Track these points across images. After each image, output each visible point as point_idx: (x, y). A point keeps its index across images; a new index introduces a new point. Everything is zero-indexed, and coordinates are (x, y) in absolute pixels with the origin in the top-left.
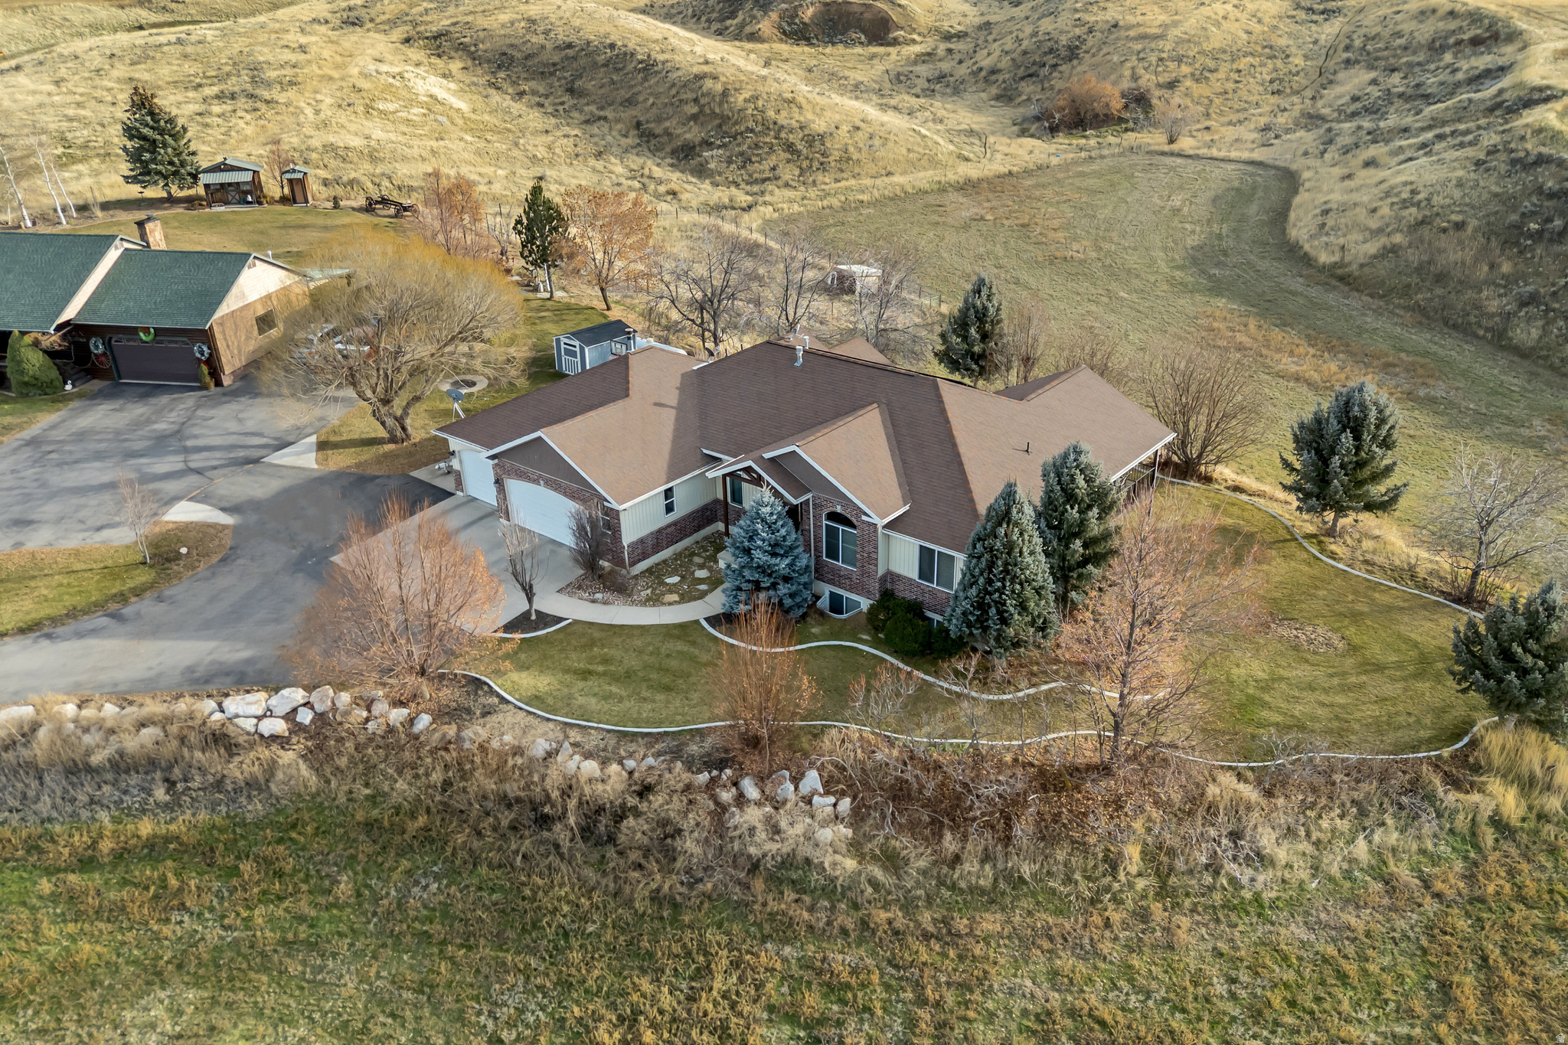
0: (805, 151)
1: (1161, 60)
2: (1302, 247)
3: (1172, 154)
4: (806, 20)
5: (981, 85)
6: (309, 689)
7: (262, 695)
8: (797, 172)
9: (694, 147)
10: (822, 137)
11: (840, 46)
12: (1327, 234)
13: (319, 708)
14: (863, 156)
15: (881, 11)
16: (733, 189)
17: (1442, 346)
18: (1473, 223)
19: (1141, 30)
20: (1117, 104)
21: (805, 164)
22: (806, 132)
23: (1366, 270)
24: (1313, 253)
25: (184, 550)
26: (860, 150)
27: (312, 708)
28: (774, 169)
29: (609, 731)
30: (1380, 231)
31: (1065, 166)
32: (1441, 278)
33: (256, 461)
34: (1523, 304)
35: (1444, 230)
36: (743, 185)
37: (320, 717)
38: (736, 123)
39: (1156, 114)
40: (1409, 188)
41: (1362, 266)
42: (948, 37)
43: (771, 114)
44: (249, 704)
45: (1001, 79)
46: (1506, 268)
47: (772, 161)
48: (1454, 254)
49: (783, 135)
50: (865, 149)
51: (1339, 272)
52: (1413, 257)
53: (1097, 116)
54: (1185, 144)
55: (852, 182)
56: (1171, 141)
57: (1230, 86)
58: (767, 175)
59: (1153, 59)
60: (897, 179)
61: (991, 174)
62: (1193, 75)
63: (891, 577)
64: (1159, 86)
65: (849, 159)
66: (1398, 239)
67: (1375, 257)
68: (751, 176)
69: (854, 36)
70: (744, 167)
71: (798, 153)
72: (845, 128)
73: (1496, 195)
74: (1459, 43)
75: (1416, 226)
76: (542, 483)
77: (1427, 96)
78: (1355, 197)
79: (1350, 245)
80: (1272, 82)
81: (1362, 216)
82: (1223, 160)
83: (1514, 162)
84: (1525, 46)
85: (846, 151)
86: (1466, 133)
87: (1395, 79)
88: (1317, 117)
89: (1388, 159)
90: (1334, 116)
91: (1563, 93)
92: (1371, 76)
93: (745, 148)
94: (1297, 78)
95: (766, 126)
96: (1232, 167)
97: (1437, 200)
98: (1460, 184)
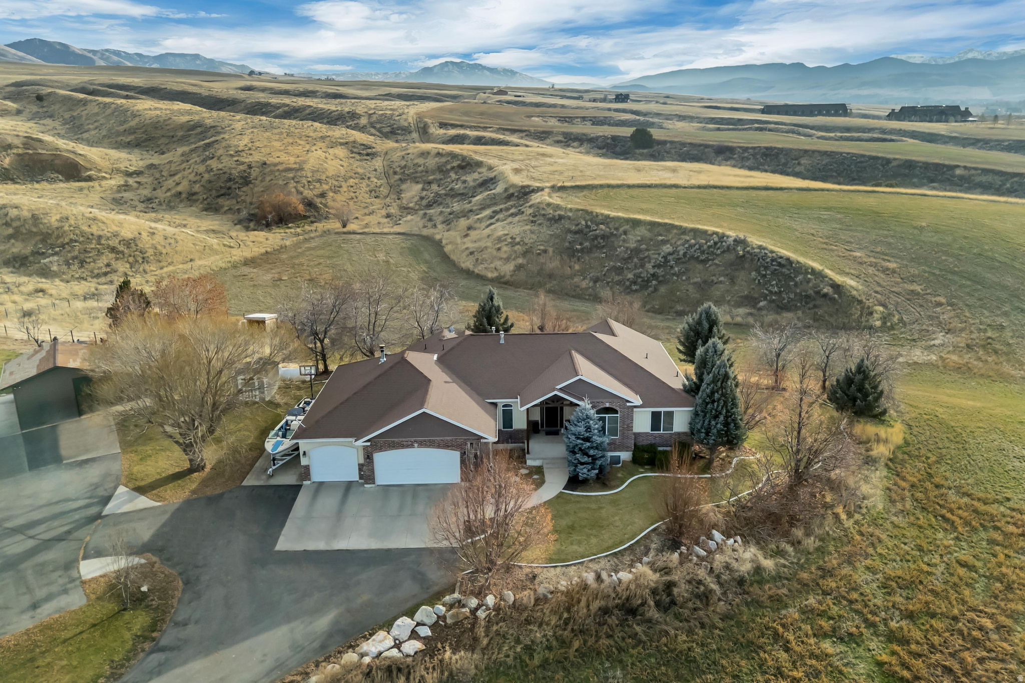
0: (126, 251)
1: (309, 182)
2: (473, 271)
3: (345, 233)
4: (6, 166)
6: (411, 614)
8: (128, 266)
9: (26, 258)
10: (134, 239)
11: (45, 183)
12: (482, 263)
13: (429, 621)
14: (168, 250)
18: (551, 250)
19: (284, 166)
20: (301, 207)
21: (131, 259)
22: (120, 238)
23: (514, 277)
24: (483, 273)
25: (144, 589)
26: (165, 247)
27: (424, 625)
28: (108, 265)
30: (508, 260)
31: (296, 245)
32: (551, 276)
33: (99, 516)
34: (595, 282)
35: (539, 254)
36: (89, 279)
38: (58, 237)
39: (324, 210)
40: (508, 236)
41: (511, 276)
43: (85, 228)
44: (381, 642)
45: (201, 198)
46: (577, 267)
47: (104, 260)
48: (553, 264)
49: (103, 242)
50: (167, 246)
51: (502, 280)
52: (534, 268)
53: (290, 214)
54: (351, 227)
55: (171, 268)
56: (344, 226)
57: (353, 195)
58: (104, 270)
59: (304, 181)
60: (198, 263)
61: (257, 254)
62: (331, 189)
63: (637, 435)
64: (318, 196)
65: (161, 254)
66: (520, 261)
67: (515, 271)
68: (92, 272)
69: (52, 176)
70: (82, 266)
71: (122, 252)
72: (144, 235)
73: (551, 235)
74: (453, 168)
75: (525, 254)
76: (416, 445)
77: (462, 194)
78: (482, 244)
79: (499, 267)
80: (371, 192)
81: (495, 253)
82: (381, 234)
83: (550, 220)
84: (490, 168)
85: (156, 248)
86: (507, 209)
87: (434, 187)
88: (409, 208)
89: (478, 225)
90: (417, 207)
91: (538, 187)
92: (420, 186)
93: (76, 253)
94: (381, 189)
95: (89, 238)
96: (391, 237)
97: (526, 241)
98: (532, 232)
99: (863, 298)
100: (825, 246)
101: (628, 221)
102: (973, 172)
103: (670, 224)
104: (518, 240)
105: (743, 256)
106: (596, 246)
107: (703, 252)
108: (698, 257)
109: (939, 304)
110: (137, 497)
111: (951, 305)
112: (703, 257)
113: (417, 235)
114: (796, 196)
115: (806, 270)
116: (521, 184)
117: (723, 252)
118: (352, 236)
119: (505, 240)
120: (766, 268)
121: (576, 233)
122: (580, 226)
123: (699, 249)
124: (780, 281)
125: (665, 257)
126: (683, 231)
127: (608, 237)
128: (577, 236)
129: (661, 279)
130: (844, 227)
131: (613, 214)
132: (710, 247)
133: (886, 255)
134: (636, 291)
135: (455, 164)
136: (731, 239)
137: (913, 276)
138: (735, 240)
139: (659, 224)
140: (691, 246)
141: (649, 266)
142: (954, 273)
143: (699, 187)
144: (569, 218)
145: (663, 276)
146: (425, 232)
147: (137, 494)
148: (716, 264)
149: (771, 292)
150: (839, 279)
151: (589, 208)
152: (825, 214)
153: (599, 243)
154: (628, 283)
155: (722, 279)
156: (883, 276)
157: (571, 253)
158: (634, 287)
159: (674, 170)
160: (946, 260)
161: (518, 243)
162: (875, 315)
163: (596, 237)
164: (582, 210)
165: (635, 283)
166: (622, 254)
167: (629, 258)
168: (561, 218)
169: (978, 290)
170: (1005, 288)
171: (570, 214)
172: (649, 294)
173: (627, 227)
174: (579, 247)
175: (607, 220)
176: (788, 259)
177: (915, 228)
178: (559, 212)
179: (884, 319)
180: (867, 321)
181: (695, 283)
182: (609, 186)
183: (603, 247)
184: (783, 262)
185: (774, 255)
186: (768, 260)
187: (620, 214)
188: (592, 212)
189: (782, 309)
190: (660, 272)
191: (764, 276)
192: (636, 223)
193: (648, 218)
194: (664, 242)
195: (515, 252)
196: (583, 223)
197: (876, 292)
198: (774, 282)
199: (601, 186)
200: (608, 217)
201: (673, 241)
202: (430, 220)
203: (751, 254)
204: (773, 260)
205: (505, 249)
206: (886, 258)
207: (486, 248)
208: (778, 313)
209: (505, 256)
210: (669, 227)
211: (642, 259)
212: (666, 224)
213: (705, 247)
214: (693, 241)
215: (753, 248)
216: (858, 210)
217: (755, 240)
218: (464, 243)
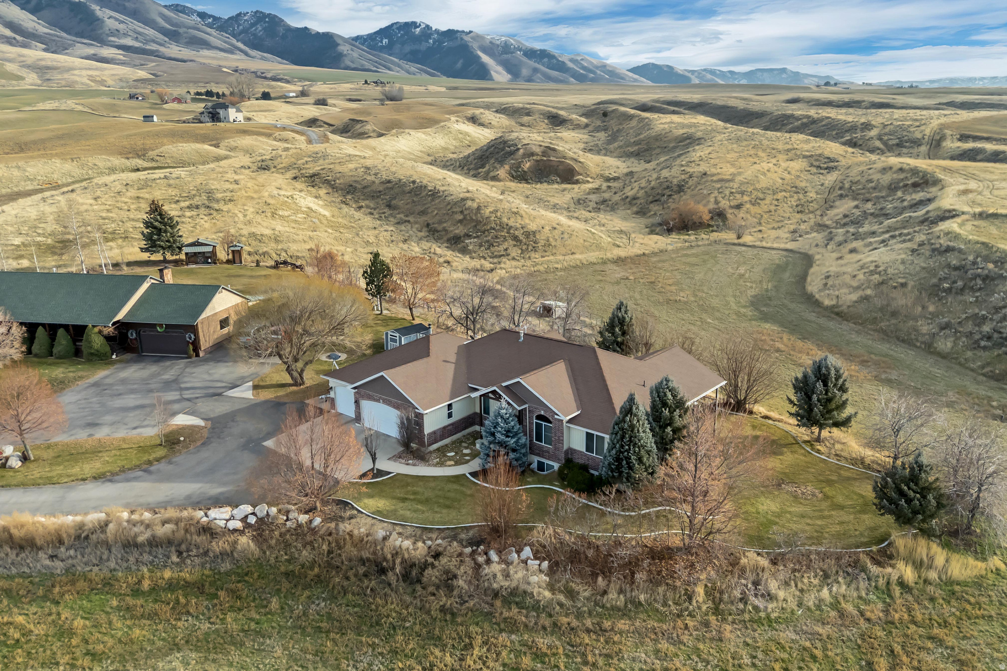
0: (524, 240)
1: (732, 193)
2: (814, 296)
3: (739, 245)
4: (525, 169)
5: (628, 206)
6: (254, 506)
7: (229, 509)
8: (519, 252)
9: (460, 237)
10: (534, 233)
11: (545, 184)
12: (829, 289)
13: (260, 515)
14: (558, 243)
15: (569, 164)
16: (483, 261)
17: (895, 351)
18: (911, 284)
19: (720, 177)
20: (706, 217)
21: (524, 247)
22: (525, 230)
23: (851, 309)
24: (820, 299)
25: (182, 439)
26: (556, 240)
28: (506, 250)
29: (417, 527)
30: (858, 288)
31: (676, 251)
32: (894, 314)
33: (220, 395)
34: (942, 329)
35: (895, 287)
36: (488, 259)
37: (260, 520)
38: (485, 225)
39: (729, 222)
40: (874, 264)
41: (849, 307)
42: (608, 180)
43: (505, 220)
45: (639, 202)
46: (931, 308)
47: (506, 245)
48: (901, 300)
49: (512, 231)
50: (559, 240)
51: (836, 310)
52: (878, 302)
53: (695, 223)
54: (747, 239)
55: (551, 258)
56: (739, 237)
57: (773, 208)
58: (502, 253)
59: (727, 192)
60: (577, 256)
61: (632, 254)
62: (751, 201)
63: (571, 451)
64: (731, 207)
65: (550, 245)
66: (869, 292)
67: (856, 302)
68: (493, 253)
69: (553, 178)
70: (489, 248)
71: (521, 241)
72: (547, 228)
73: (924, 268)
74: (905, 186)
75: (878, 285)
76: (381, 401)
77: (885, 215)
78: (845, 269)
79: (842, 295)
80: (797, 206)
81: (848, 279)
82: (768, 248)
83: (934, 250)
84: (942, 188)
85: (548, 241)
86: (907, 234)
87: (868, 205)
88: (823, 225)
89: (862, 249)
90: (832, 225)
91: (961, 212)
92: (855, 203)
93: (489, 238)
94: (812, 204)
95: (502, 226)
97: (890, 270)
98: (904, 262)
104: (881, 269)
106: (970, 288)
110: (250, 391)
113: (800, 253)
118: (741, 248)
119: (868, 267)
121: (956, 268)
122: (965, 262)
127: (993, 279)
128: (954, 273)
134: (984, 348)
135: (911, 181)
144: (959, 251)
146: (811, 250)
147: (252, 389)
153: (976, 284)
154: (979, 337)
157: (935, 292)
163: (976, 277)
164: (983, 243)
166: (998, 302)
167: (1004, 307)
168: (949, 249)
171: (964, 247)
172: (997, 355)
174: (947, 286)
178: (952, 243)
183: (979, 289)
188: (992, 247)
195: (870, 281)
196: (972, 258)
202: (829, 239)
205: (861, 276)
207: (846, 273)
209: (856, 284)
218: (831, 266)
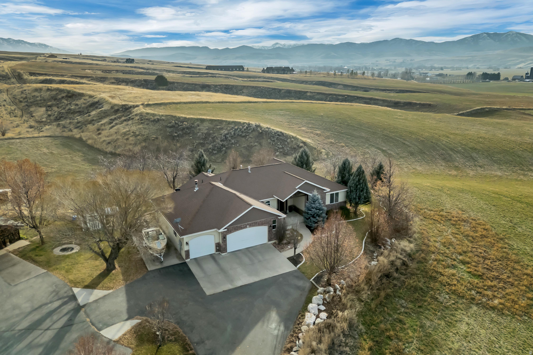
2: (115, 152)
3: (9, 139)
18: (160, 137)
27: (320, 305)
30: (136, 144)
35: (154, 140)
40: (131, 132)
44: (310, 317)
46: (178, 145)
54: (9, 135)
56: (3, 135)
66: (144, 144)
67: (142, 149)
73: (157, 129)
74: (63, 97)
75: (145, 140)
76: (248, 226)
77: (79, 112)
78: (114, 137)
79: (131, 149)
80: (10, 113)
81: (125, 141)
82: (33, 137)
83: (152, 121)
84: (91, 96)
86: (120, 118)
87: (55, 109)
88: (42, 122)
89: (103, 127)
90: (49, 121)
91: (133, 105)
92: (44, 109)
94: (16, 111)
96: (42, 139)
97: (143, 133)
98: (145, 129)
99: (316, 147)
100: (289, 126)
101: (198, 119)
102: (314, 94)
103: (221, 120)
104: (137, 133)
105: (262, 132)
106: (185, 133)
107: (242, 132)
108: (241, 134)
109: (343, 147)
110: (93, 292)
111: (347, 146)
112: (244, 134)
113: (60, 137)
114: (265, 105)
115: (290, 136)
116: (121, 104)
117: (252, 131)
118: (13, 141)
119: (129, 134)
120: (273, 137)
121: (171, 127)
122: (172, 124)
123: (240, 131)
124: (281, 143)
125: (225, 136)
126: (229, 123)
127: (190, 128)
128: (172, 129)
129: (226, 146)
130: (292, 118)
131: (188, 117)
132: (245, 129)
133: (314, 128)
134: (216, 153)
135: (64, 95)
136: (254, 125)
137: (328, 136)
138: (256, 126)
139: (215, 120)
140: (236, 130)
141: (218, 141)
142: (342, 133)
143: (219, 102)
144: (163, 120)
145: (228, 145)
146: (65, 134)
147: (90, 290)
148: (250, 137)
149: (279, 148)
150: (304, 139)
151: (172, 114)
152: (282, 112)
153: (187, 132)
154: (211, 150)
155: (256, 144)
156: (317, 137)
157: (172, 138)
158: (215, 152)
159: (198, 95)
160: (337, 128)
161: (138, 135)
162: (323, 153)
163: (184, 129)
164: (169, 115)
165: (214, 150)
166: (201, 136)
167: (206, 138)
168: (158, 120)
169: (354, 139)
170: (362, 137)
171: (163, 118)
172: (223, 155)
173: (198, 123)
174: (176, 134)
175: (185, 119)
176: (281, 132)
177: (319, 116)
178: (156, 117)
179: (327, 154)
180: (321, 156)
181: (244, 147)
182: (174, 103)
183: (189, 133)
184: (280, 134)
185: (275, 131)
186: (273, 133)
187: (192, 116)
188: (176, 116)
189: (285, 155)
190: (225, 143)
191: (274, 141)
192: (202, 121)
193: (208, 118)
194: (222, 129)
195: (139, 140)
196: (173, 122)
197: (319, 144)
198: (279, 143)
199: (170, 103)
200: (185, 118)
201: (225, 128)
202: (64, 127)
203: (265, 131)
204: (275, 133)
205: (131, 138)
206: (315, 129)
207: (118, 139)
208: (285, 157)
209: (133, 142)
210: (221, 122)
211: (213, 138)
212: (218, 120)
213: (243, 130)
214: (236, 127)
215: (265, 129)
216: (293, 110)
217: (264, 125)
218: (101, 138)
